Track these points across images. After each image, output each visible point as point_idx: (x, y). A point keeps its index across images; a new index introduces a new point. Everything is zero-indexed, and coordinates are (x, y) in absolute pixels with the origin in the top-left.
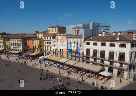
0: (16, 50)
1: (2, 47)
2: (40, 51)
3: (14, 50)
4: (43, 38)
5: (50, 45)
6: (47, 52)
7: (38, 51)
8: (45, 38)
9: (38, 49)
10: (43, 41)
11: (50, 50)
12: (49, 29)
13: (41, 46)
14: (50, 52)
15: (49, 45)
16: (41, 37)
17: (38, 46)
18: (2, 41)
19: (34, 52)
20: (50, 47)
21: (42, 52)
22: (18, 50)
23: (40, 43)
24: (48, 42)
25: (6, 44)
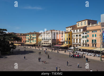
0: (46, 44)
1: (35, 41)
2: (69, 44)
3: (44, 44)
4: (72, 32)
5: (80, 37)
6: (76, 44)
7: (67, 43)
8: (74, 31)
9: (67, 41)
10: (72, 34)
11: (80, 42)
12: (77, 23)
13: (69, 39)
14: (79, 44)
15: (78, 37)
16: (69, 31)
17: (67, 38)
18: (36, 36)
19: (63, 44)
20: (80, 40)
21: (70, 44)
22: (48, 44)
23: (69, 35)
24: (77, 34)
25: (38, 39)
